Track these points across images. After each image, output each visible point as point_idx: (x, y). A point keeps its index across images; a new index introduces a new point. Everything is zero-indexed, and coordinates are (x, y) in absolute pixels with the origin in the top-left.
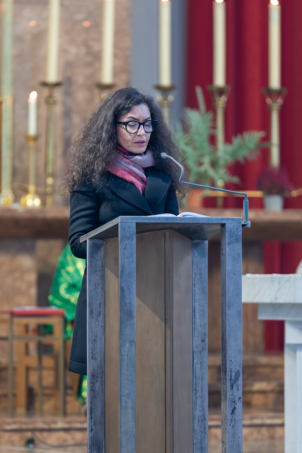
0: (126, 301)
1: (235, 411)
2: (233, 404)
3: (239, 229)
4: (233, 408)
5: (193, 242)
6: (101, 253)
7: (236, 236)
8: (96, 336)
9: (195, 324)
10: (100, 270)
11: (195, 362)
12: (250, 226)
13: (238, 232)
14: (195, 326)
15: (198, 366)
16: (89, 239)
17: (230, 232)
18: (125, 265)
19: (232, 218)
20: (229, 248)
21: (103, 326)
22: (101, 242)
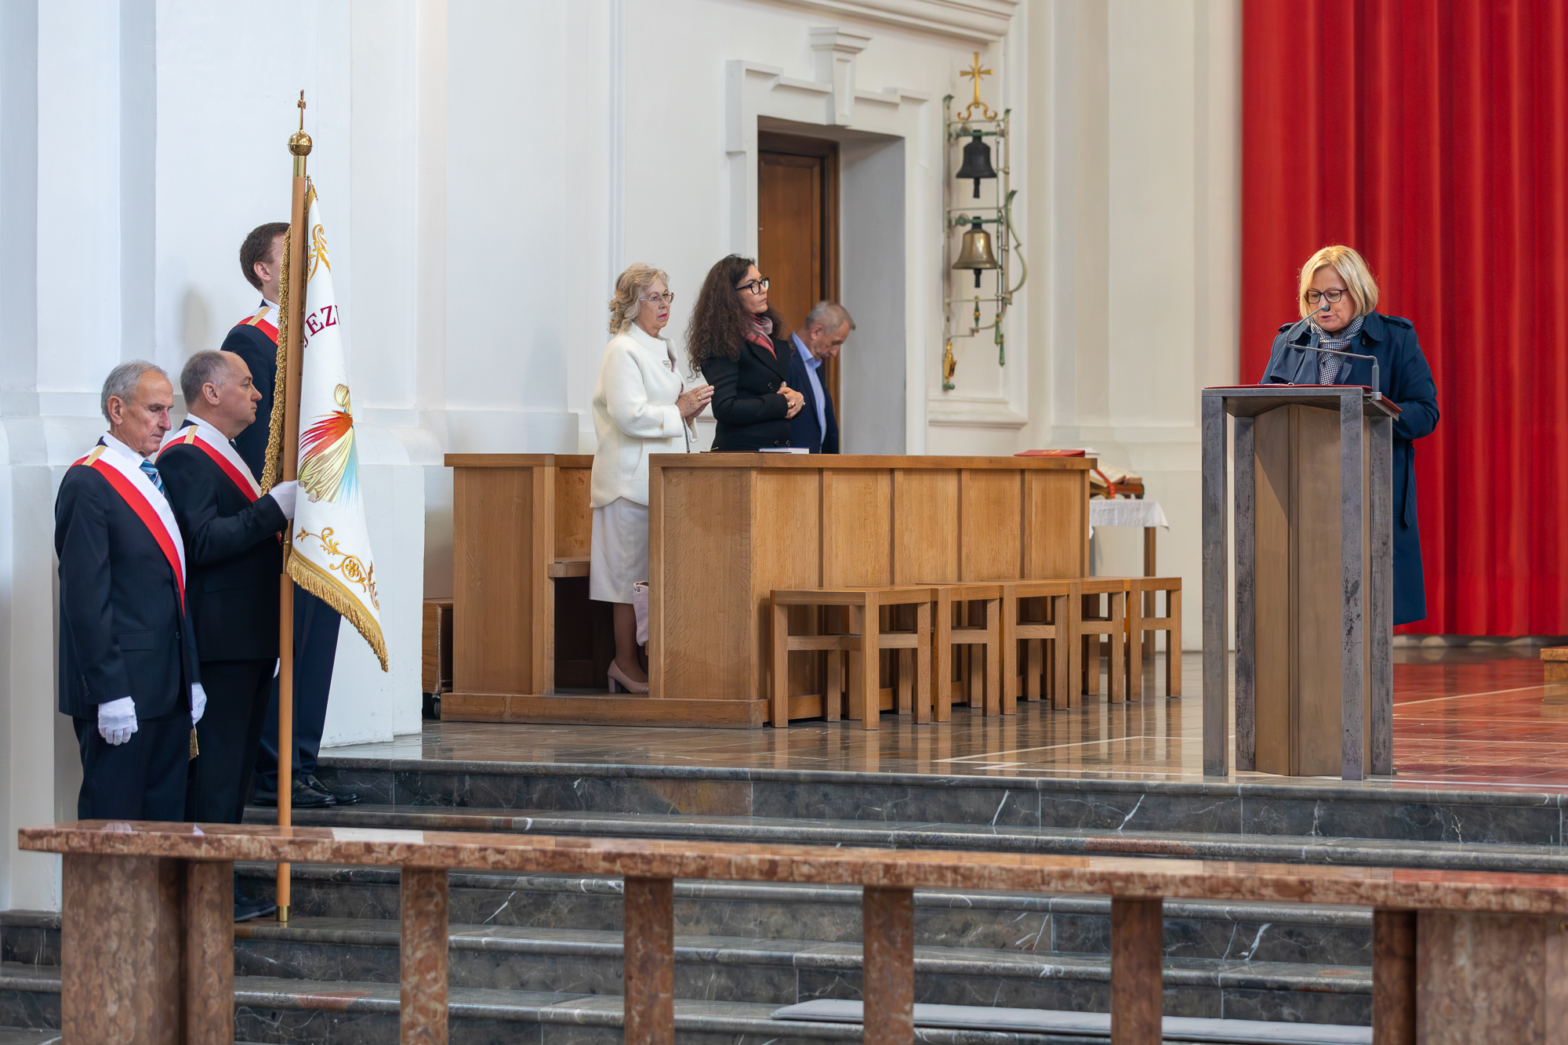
1: (1351, 632)
2: (1349, 622)
3: (1359, 403)
4: (1349, 627)
6: (1250, 435)
7: (1354, 411)
15: (1377, 576)
17: (1346, 406)
20: (1344, 427)
21: (1252, 524)
22: (1251, 420)
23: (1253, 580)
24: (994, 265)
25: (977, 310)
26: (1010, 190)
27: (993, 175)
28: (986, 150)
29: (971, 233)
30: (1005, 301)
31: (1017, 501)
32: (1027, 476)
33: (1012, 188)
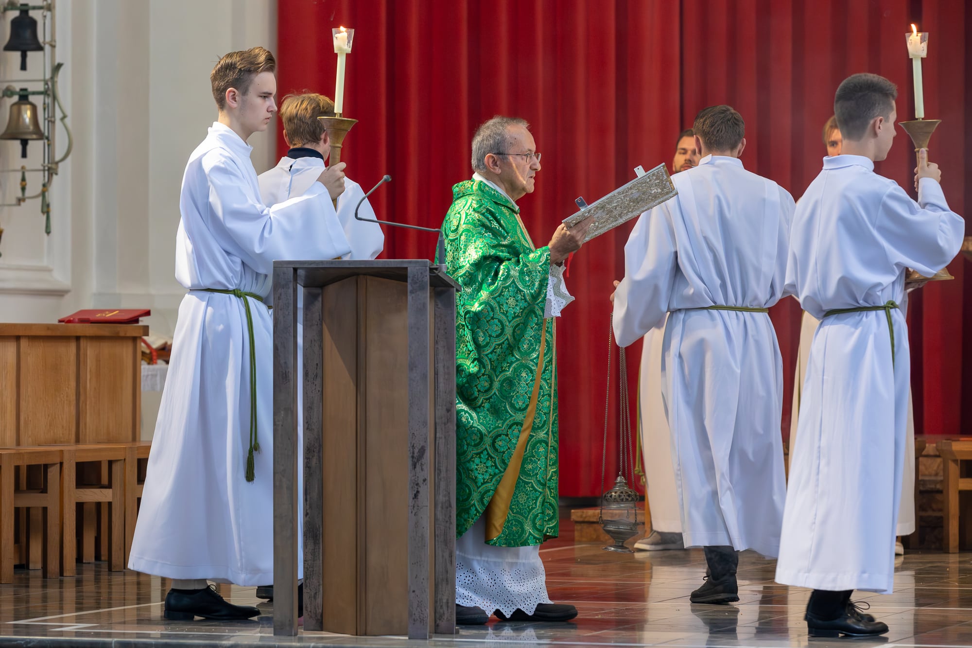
1: (418, 496)
2: (416, 486)
3: (425, 274)
4: (416, 491)
6: (318, 304)
7: (422, 281)
10: (316, 323)
13: (423, 277)
15: (441, 442)
17: (414, 276)
19: (416, 261)
20: (411, 297)
22: (318, 291)
23: (321, 446)
24: (40, 136)
25: (23, 179)
26: (56, 63)
27: (40, 48)
28: (33, 23)
29: (18, 104)
30: (51, 171)
31: (73, 369)
32: (83, 343)
33: (58, 60)
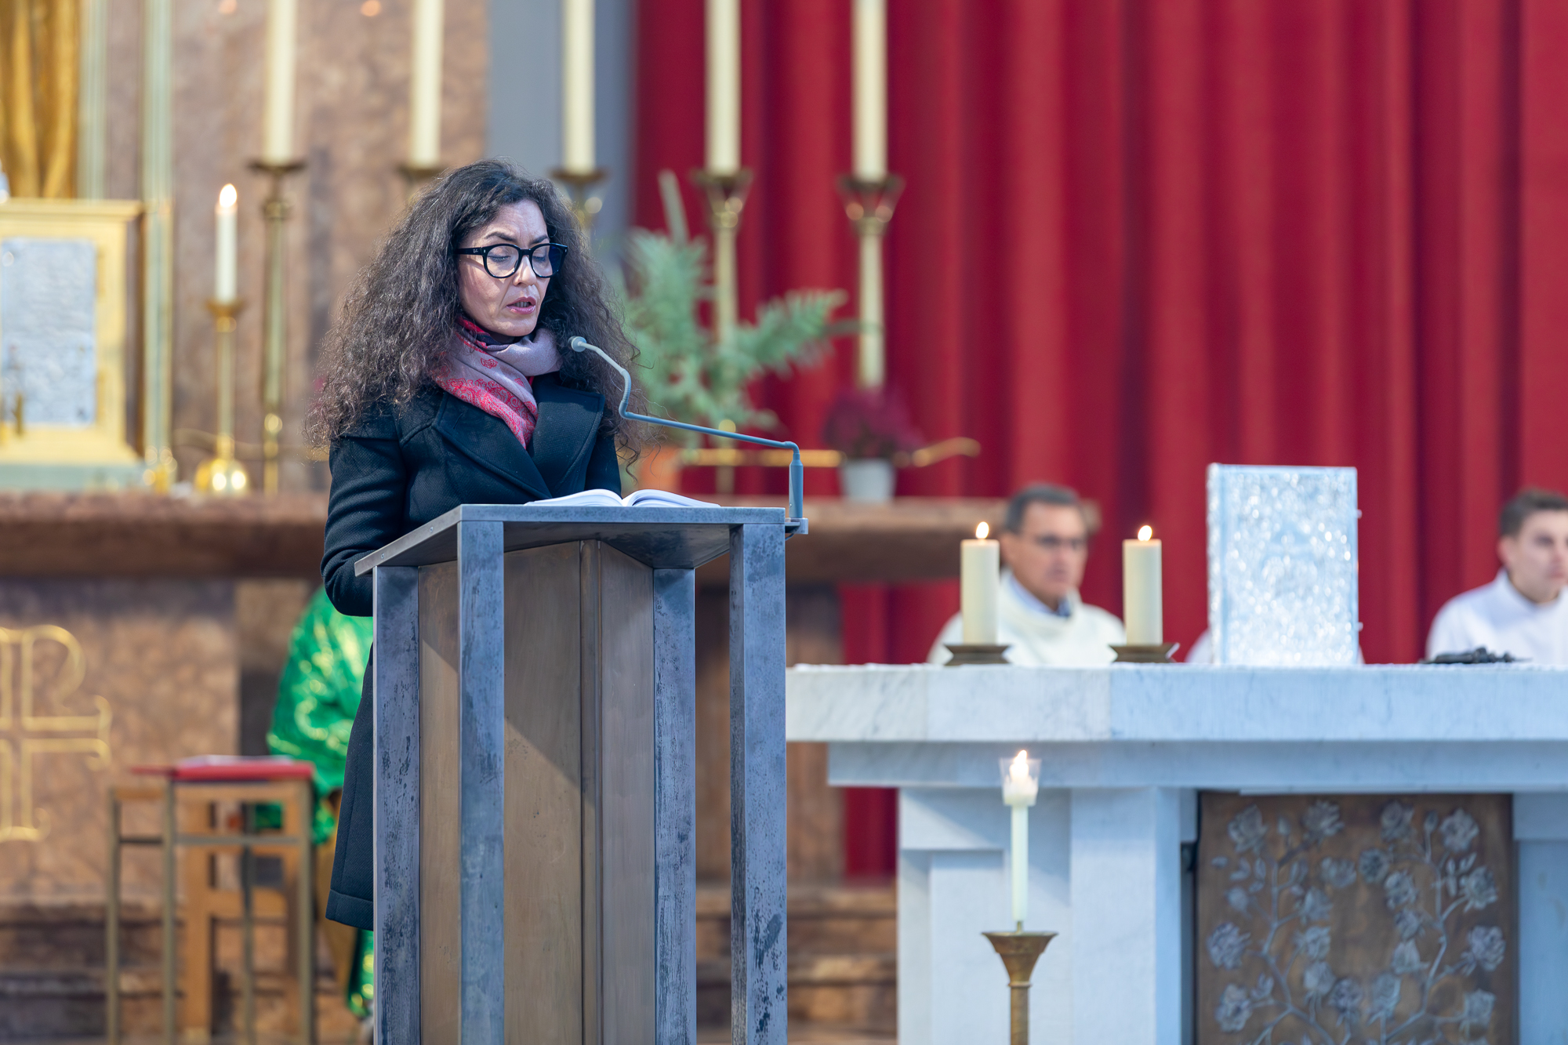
0: (479, 731)
1: (767, 1024)
2: (762, 1004)
3: (779, 540)
4: (762, 1015)
5: (655, 575)
6: (411, 604)
7: (770, 558)
8: (398, 825)
9: (660, 792)
10: (407, 648)
11: (660, 893)
12: (806, 533)
13: (775, 547)
14: (660, 799)
15: (669, 906)
16: (378, 566)
17: (754, 546)
18: (476, 635)
19: (760, 510)
20: (751, 590)
21: (415, 798)
